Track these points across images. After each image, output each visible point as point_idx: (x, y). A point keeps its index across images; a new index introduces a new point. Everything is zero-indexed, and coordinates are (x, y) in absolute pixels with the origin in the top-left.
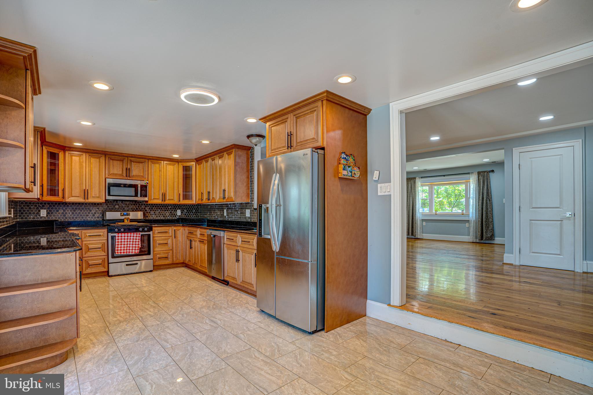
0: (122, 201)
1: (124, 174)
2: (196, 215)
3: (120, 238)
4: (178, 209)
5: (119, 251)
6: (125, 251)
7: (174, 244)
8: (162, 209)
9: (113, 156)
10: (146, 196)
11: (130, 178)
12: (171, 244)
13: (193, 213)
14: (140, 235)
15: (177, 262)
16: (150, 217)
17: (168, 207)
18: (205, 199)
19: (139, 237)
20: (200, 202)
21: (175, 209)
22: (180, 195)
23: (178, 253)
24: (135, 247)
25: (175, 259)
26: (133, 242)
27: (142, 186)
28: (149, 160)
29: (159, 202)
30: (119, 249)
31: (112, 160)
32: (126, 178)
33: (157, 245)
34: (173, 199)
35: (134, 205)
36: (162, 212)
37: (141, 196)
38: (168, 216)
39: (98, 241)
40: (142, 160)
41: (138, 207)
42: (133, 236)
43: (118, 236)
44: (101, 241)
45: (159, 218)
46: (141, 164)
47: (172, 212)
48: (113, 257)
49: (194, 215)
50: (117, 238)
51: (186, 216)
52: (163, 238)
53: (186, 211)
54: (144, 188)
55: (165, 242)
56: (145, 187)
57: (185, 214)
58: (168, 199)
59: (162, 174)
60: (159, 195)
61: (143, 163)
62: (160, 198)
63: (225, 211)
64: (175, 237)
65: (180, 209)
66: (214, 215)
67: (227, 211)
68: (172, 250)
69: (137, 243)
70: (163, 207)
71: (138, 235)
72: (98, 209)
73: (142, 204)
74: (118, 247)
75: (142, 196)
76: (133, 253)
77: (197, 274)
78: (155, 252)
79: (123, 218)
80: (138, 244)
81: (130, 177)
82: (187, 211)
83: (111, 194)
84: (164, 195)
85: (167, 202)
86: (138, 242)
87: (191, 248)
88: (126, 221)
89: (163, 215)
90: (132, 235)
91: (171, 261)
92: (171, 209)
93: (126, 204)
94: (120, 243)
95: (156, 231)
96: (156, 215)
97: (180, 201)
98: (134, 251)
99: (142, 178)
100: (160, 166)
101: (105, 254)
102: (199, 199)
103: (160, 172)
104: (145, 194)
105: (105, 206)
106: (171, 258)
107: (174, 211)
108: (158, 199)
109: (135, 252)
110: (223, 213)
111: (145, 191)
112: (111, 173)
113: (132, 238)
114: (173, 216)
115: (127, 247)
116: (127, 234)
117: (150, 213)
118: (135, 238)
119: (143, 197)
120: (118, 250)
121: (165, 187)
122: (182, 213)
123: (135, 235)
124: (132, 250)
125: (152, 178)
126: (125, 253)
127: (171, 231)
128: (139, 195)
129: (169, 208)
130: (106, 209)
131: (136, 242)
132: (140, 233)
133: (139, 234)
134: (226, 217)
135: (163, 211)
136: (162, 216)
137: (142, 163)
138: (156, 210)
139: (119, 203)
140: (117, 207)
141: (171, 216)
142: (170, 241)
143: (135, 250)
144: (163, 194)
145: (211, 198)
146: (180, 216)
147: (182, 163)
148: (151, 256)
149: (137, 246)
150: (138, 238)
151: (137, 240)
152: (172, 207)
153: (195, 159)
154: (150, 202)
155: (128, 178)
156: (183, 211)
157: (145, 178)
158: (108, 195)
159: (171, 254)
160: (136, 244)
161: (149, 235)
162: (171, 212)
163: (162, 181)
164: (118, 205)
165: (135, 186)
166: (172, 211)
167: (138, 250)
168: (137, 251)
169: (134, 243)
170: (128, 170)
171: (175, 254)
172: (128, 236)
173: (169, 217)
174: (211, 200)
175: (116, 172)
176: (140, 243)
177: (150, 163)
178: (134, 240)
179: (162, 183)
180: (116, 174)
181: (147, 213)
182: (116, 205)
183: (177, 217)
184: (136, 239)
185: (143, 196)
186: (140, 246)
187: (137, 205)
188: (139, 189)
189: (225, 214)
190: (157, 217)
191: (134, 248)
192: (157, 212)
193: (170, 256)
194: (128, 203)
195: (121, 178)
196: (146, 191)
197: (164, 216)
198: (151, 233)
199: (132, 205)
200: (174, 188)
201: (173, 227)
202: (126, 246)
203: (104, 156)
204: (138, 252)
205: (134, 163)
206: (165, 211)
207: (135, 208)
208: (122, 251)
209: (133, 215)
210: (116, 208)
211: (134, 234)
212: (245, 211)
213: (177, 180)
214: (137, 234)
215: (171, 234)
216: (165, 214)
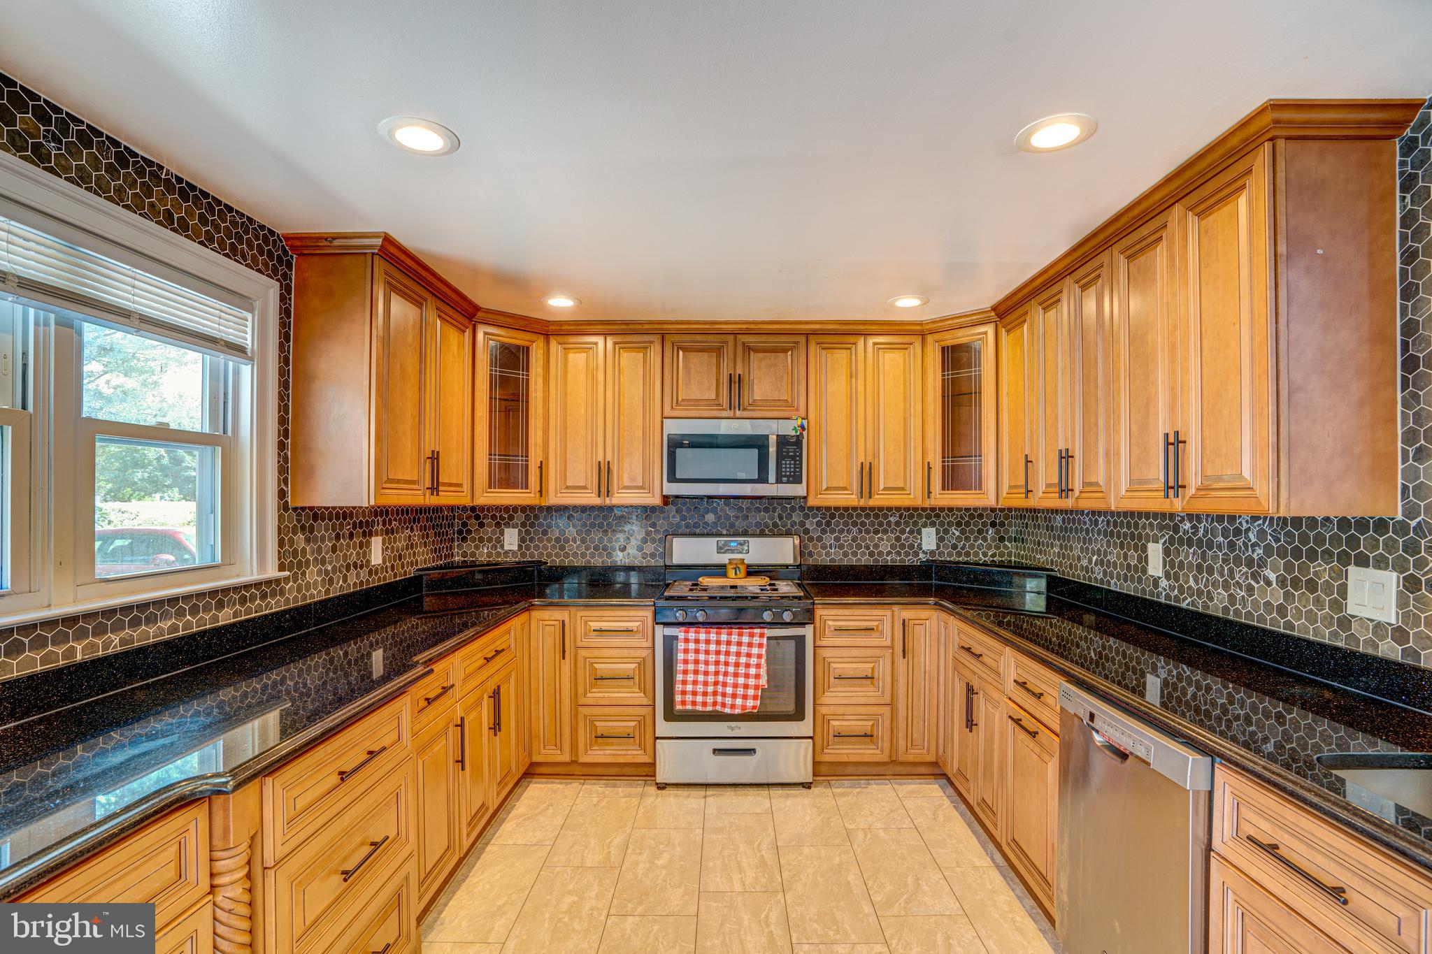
0: (727, 498)
1: (725, 400)
2: (997, 547)
3: (692, 646)
4: (925, 526)
5: (689, 698)
6: (710, 699)
7: (902, 681)
8: (863, 524)
9: (687, 338)
10: (797, 479)
11: (745, 414)
12: (889, 679)
13: (985, 539)
14: (765, 641)
15: (911, 758)
16: (820, 555)
17: (886, 516)
18: (1042, 487)
19: (760, 646)
20: (1018, 501)
21: (915, 523)
22: (929, 468)
23: (915, 720)
24: (746, 686)
25: (902, 743)
26: (737, 665)
27: (783, 441)
28: (811, 338)
29: (850, 499)
30: (689, 688)
31: (685, 350)
32: (731, 414)
33: (832, 679)
34: (903, 489)
35: (766, 510)
36: (864, 539)
37: (779, 481)
38: (889, 553)
39: (625, 653)
40: (784, 338)
41: (780, 518)
42: (739, 644)
43: (687, 640)
44: (632, 653)
45: (853, 561)
46: (781, 355)
47: (904, 537)
48: (671, 715)
49: (989, 547)
50: (681, 646)
51: (959, 554)
52: (855, 652)
53: (957, 533)
54: (791, 448)
55: (865, 668)
56: (798, 442)
57: (954, 547)
58: (885, 489)
59: (861, 389)
60: (849, 471)
61: (790, 353)
62: (851, 484)
63: (1155, 552)
64: (904, 651)
65: (933, 524)
66: (1085, 563)
67: (1167, 552)
68: (892, 704)
69: (753, 671)
70: (868, 516)
71: (756, 640)
72: (653, 525)
73: (793, 509)
74: (684, 682)
75: (785, 479)
76: (737, 711)
78: (823, 710)
79: (724, 559)
80: (757, 676)
81: (744, 409)
82: (963, 532)
83: (678, 476)
84: (867, 474)
85: (879, 500)
86: (758, 666)
87: (970, 723)
88: (731, 573)
89: (867, 547)
90: (734, 638)
91: (887, 752)
92: (898, 523)
93: (740, 509)
94: (691, 667)
95: (831, 623)
96: (841, 547)
97: (932, 495)
98: (739, 701)
99: (784, 408)
100: (853, 357)
101: (645, 701)
102: (1010, 487)
103: (854, 380)
104: (795, 472)
105: (674, 517)
106: (885, 739)
107: (911, 532)
108: (845, 489)
109: (744, 707)
110: (1144, 559)
111: (793, 458)
112: (680, 399)
113: (733, 649)
114: (907, 554)
115: (716, 683)
116: (717, 633)
117: (820, 539)
118: (744, 649)
119: (788, 482)
120: (684, 693)
121: (870, 440)
122: (941, 539)
123: (745, 639)
124: (734, 696)
125: (823, 407)
126: (709, 708)
127: (889, 624)
128: (772, 477)
129: (889, 524)
130: (678, 526)
131: (748, 666)
132: (766, 631)
133: (762, 635)
134: (1164, 583)
135: (868, 532)
136: (863, 554)
137: (785, 351)
138: (841, 531)
139: (718, 504)
140: (710, 518)
141: (898, 553)
142: (883, 670)
143: (745, 697)
144: (862, 468)
145: (1077, 485)
146: (932, 553)
147: (936, 336)
148: (805, 727)
149: (752, 682)
150: (755, 651)
151: (754, 661)
152: (900, 517)
153: (994, 309)
154: (812, 502)
155: (738, 413)
156: (946, 532)
157: (797, 410)
158: (669, 481)
159: (887, 723)
160: (747, 676)
161: (800, 641)
162: (898, 539)
163: (861, 415)
164: (714, 511)
165: (757, 443)
166: (903, 532)
167: (755, 697)
168: (750, 703)
169: (742, 670)
170: (737, 383)
171: (902, 725)
172: (718, 643)
173: (889, 558)
174: (1077, 493)
175: (696, 394)
176: (763, 671)
177: (813, 348)
178: (743, 660)
179: (861, 423)
180: (697, 403)
181: (811, 539)
182: (707, 511)
183: (921, 556)
184: (749, 655)
185: (788, 477)
186: (763, 681)
187: (774, 510)
188: (772, 450)
189: (1155, 567)
190: (845, 554)
191: (740, 691)
192: (846, 538)
193: (883, 732)
194: (745, 504)
195: (715, 414)
196: (797, 458)
197: (871, 554)
198: (808, 631)
199: (758, 510)
200: (905, 441)
201: (896, 608)
202: (711, 679)
203: (660, 341)
204: (754, 707)
205: (756, 354)
206: (876, 532)
207: (771, 523)
208: (699, 699)
209: (765, 550)
210: (706, 524)
211: (740, 635)
213: (919, 407)
214: (752, 635)
215: (889, 640)
216: (876, 546)
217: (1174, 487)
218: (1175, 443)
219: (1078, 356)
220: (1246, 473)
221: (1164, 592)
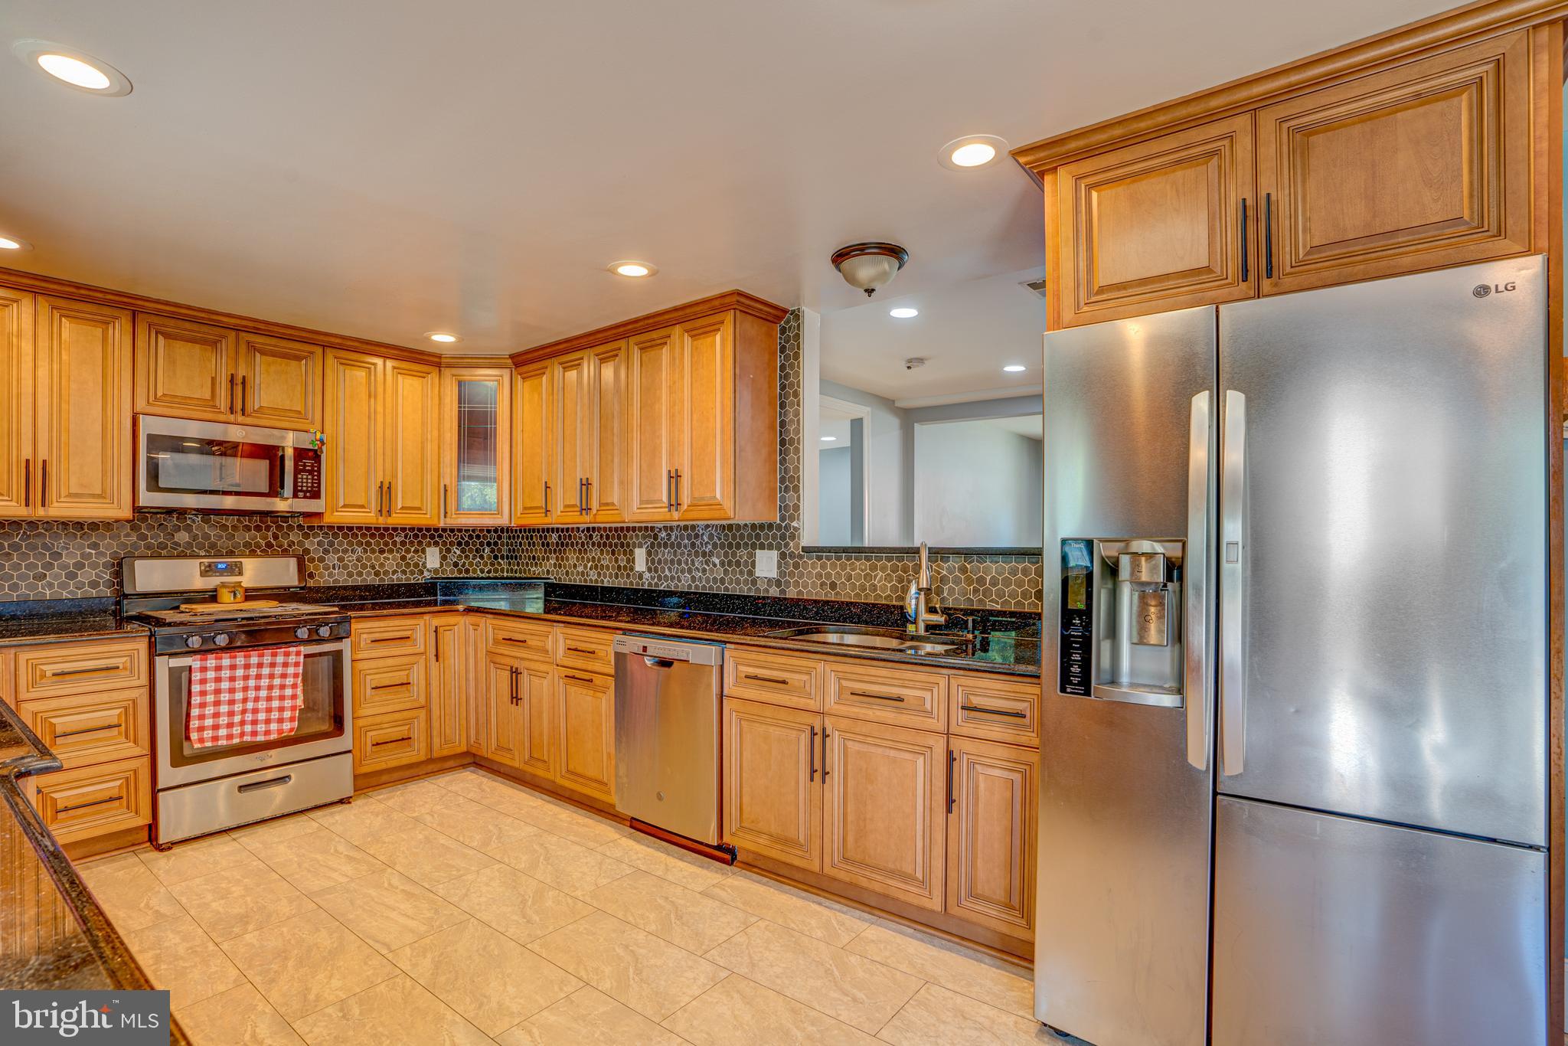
0: (206, 513)
1: (223, 402)
2: (492, 564)
3: (211, 675)
4: (429, 545)
5: (208, 734)
6: (236, 730)
7: (435, 683)
8: (368, 544)
9: (172, 322)
10: (316, 495)
11: (248, 420)
12: (423, 683)
13: (482, 557)
14: (301, 659)
15: (445, 753)
16: (321, 576)
17: (391, 536)
18: (560, 508)
19: (297, 664)
20: (536, 520)
21: (420, 543)
22: (446, 491)
23: (447, 718)
24: (281, 709)
25: (436, 741)
26: (270, 688)
27: (300, 454)
28: (328, 350)
29: (368, 517)
30: (209, 722)
31: (167, 336)
32: (232, 418)
33: (369, 691)
34: (419, 509)
35: (258, 528)
36: (369, 559)
37: (295, 496)
38: (394, 572)
39: (105, 697)
40: (297, 345)
41: (276, 537)
42: (273, 665)
43: (204, 669)
44: (115, 696)
45: (359, 581)
46: (294, 363)
47: (409, 556)
48: (179, 759)
49: (486, 565)
50: (196, 676)
51: (460, 572)
52: (390, 662)
53: (458, 552)
54: (309, 458)
55: (399, 677)
56: (316, 456)
57: (456, 565)
58: (402, 508)
59: (380, 409)
60: (368, 488)
61: (304, 362)
62: (369, 502)
63: (640, 554)
64: (437, 656)
65: (436, 544)
66: (580, 569)
67: (649, 554)
68: (427, 707)
69: (288, 692)
70: (373, 536)
71: (292, 659)
72: (95, 546)
73: (291, 528)
74: (202, 717)
75: (301, 494)
76: (273, 737)
77: (549, 802)
78: (361, 723)
79: (213, 582)
80: (294, 697)
81: (249, 416)
82: (463, 551)
83: (161, 485)
84: (386, 491)
85: (397, 519)
86: (294, 686)
87: (515, 698)
88: (226, 596)
89: (373, 567)
90: (267, 659)
91: (423, 752)
92: (403, 543)
93: (224, 527)
94: (210, 698)
95: (365, 636)
96: (345, 567)
97: (449, 515)
98: (274, 726)
99: (297, 418)
100: (373, 378)
101: (137, 751)
102: (525, 508)
103: (372, 400)
104: (312, 487)
105: (127, 535)
106: (421, 739)
107: (416, 551)
108: (362, 507)
109: (280, 731)
110: (631, 561)
111: (311, 472)
112: (159, 394)
113: (266, 671)
114: (412, 573)
115: (244, 712)
116: (245, 657)
117: (322, 560)
118: (278, 670)
119: (305, 497)
120: (201, 729)
121: (388, 460)
122: (444, 558)
123: (280, 659)
124: (268, 721)
125: (341, 423)
126: (236, 741)
127: (422, 633)
128: (288, 490)
129: (395, 543)
130: (135, 546)
131: (282, 687)
132: (302, 648)
133: (298, 654)
134: (647, 575)
135: (373, 551)
136: (369, 574)
137: (298, 358)
138: (345, 551)
139: (194, 521)
140: (183, 537)
141: (404, 572)
142: (417, 675)
143: (280, 721)
144: (381, 487)
145: (595, 505)
146: (436, 571)
147: (455, 371)
148: (345, 741)
149: (288, 703)
150: (291, 670)
151: (289, 681)
152: (406, 537)
153: (512, 357)
154: (328, 519)
155: (240, 419)
156: (448, 551)
157: (312, 423)
158: (149, 489)
159: (423, 725)
160: (282, 698)
161: (337, 656)
162: (403, 558)
163: (380, 435)
164: (188, 528)
165: (269, 453)
166: (408, 551)
167: (292, 719)
168: (286, 726)
169: (276, 693)
170: (238, 385)
171: (435, 724)
172: (247, 666)
173: (395, 577)
174: (594, 511)
175: (182, 390)
176: (299, 691)
177: (330, 361)
178: (277, 682)
179: (380, 444)
180: (185, 401)
181: (312, 560)
182: (178, 529)
183: (426, 573)
184: (284, 676)
185: (305, 492)
186: (300, 702)
187: (268, 528)
188: (289, 465)
189: (640, 563)
190: (350, 575)
191: (275, 715)
192: (350, 558)
193: (418, 733)
194: (230, 521)
195: (210, 416)
196: (316, 472)
197: (377, 574)
198: (345, 646)
199: (248, 528)
200: (422, 464)
201: (427, 617)
202: (238, 707)
203: (130, 318)
204: (291, 730)
205: (264, 357)
206: (382, 552)
207: (263, 543)
208: (223, 732)
209: (254, 571)
210: (178, 544)
211: (274, 655)
212: (752, 555)
213: (435, 433)
214: (287, 654)
215: (422, 647)
216: (382, 565)
217: (674, 504)
218: (675, 477)
219: (597, 409)
220: (718, 496)
221: (648, 581)
